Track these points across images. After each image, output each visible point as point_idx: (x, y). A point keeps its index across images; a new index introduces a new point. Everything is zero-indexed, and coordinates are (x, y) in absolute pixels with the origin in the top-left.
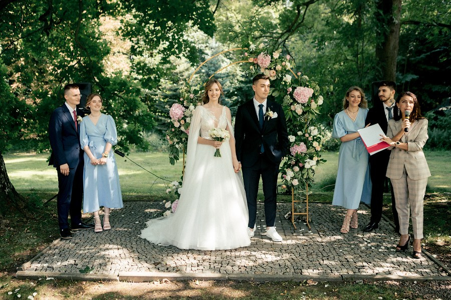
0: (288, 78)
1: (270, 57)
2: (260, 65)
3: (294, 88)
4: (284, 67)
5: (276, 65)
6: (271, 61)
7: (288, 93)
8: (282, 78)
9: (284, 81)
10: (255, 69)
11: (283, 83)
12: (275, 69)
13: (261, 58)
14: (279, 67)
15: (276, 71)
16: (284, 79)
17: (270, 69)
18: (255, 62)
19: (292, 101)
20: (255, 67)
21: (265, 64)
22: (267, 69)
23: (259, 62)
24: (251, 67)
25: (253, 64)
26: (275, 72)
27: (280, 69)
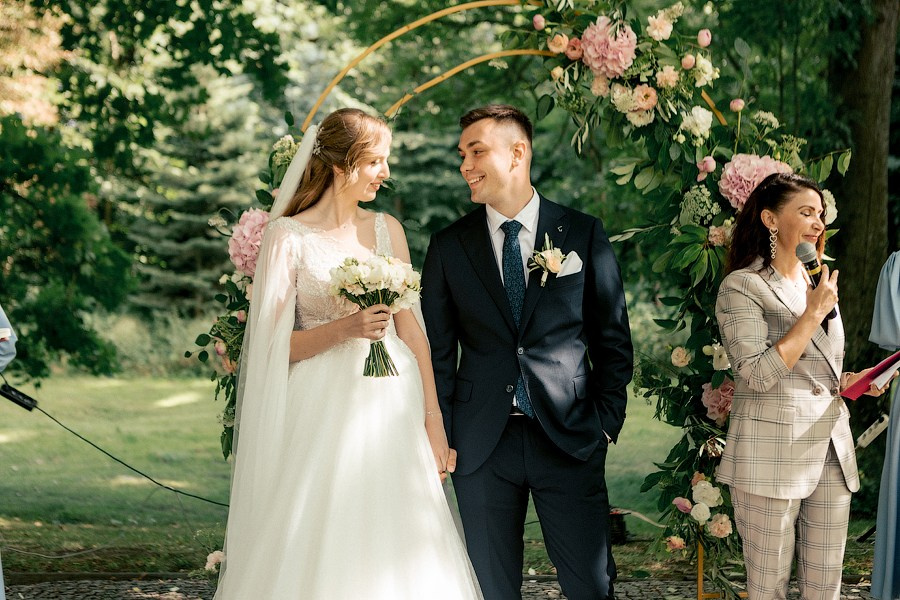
0: (700, 121)
1: (633, 36)
2: (596, 65)
3: (722, 161)
4: (689, 75)
5: (655, 68)
6: (638, 52)
7: (702, 177)
8: (675, 121)
9: (684, 132)
10: (571, 80)
11: (682, 139)
12: (652, 82)
13: (600, 38)
14: (669, 75)
15: (659, 90)
16: (686, 122)
17: (635, 82)
18: (573, 55)
19: (716, 209)
20: (571, 72)
21: (616, 61)
22: (620, 80)
23: (590, 53)
24: (558, 71)
25: (564, 61)
26: (653, 93)
27: (672, 84)
